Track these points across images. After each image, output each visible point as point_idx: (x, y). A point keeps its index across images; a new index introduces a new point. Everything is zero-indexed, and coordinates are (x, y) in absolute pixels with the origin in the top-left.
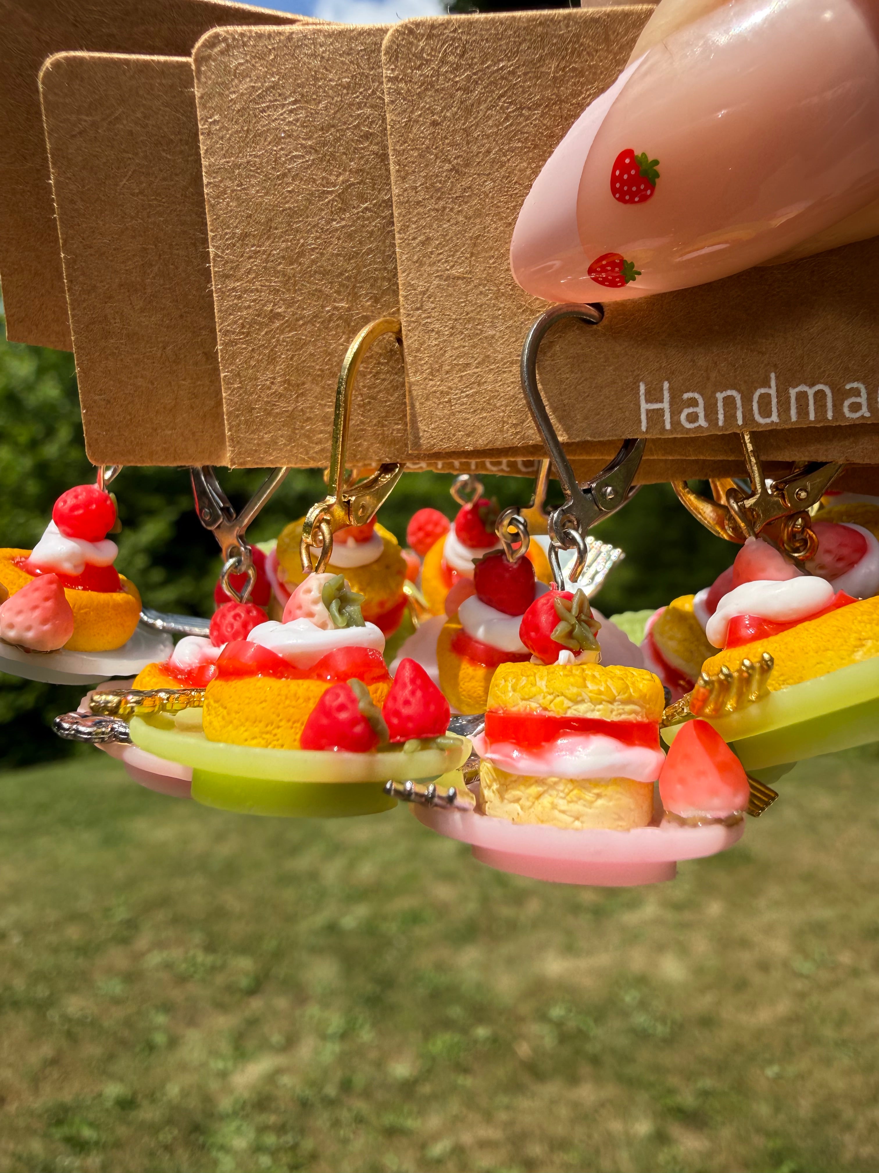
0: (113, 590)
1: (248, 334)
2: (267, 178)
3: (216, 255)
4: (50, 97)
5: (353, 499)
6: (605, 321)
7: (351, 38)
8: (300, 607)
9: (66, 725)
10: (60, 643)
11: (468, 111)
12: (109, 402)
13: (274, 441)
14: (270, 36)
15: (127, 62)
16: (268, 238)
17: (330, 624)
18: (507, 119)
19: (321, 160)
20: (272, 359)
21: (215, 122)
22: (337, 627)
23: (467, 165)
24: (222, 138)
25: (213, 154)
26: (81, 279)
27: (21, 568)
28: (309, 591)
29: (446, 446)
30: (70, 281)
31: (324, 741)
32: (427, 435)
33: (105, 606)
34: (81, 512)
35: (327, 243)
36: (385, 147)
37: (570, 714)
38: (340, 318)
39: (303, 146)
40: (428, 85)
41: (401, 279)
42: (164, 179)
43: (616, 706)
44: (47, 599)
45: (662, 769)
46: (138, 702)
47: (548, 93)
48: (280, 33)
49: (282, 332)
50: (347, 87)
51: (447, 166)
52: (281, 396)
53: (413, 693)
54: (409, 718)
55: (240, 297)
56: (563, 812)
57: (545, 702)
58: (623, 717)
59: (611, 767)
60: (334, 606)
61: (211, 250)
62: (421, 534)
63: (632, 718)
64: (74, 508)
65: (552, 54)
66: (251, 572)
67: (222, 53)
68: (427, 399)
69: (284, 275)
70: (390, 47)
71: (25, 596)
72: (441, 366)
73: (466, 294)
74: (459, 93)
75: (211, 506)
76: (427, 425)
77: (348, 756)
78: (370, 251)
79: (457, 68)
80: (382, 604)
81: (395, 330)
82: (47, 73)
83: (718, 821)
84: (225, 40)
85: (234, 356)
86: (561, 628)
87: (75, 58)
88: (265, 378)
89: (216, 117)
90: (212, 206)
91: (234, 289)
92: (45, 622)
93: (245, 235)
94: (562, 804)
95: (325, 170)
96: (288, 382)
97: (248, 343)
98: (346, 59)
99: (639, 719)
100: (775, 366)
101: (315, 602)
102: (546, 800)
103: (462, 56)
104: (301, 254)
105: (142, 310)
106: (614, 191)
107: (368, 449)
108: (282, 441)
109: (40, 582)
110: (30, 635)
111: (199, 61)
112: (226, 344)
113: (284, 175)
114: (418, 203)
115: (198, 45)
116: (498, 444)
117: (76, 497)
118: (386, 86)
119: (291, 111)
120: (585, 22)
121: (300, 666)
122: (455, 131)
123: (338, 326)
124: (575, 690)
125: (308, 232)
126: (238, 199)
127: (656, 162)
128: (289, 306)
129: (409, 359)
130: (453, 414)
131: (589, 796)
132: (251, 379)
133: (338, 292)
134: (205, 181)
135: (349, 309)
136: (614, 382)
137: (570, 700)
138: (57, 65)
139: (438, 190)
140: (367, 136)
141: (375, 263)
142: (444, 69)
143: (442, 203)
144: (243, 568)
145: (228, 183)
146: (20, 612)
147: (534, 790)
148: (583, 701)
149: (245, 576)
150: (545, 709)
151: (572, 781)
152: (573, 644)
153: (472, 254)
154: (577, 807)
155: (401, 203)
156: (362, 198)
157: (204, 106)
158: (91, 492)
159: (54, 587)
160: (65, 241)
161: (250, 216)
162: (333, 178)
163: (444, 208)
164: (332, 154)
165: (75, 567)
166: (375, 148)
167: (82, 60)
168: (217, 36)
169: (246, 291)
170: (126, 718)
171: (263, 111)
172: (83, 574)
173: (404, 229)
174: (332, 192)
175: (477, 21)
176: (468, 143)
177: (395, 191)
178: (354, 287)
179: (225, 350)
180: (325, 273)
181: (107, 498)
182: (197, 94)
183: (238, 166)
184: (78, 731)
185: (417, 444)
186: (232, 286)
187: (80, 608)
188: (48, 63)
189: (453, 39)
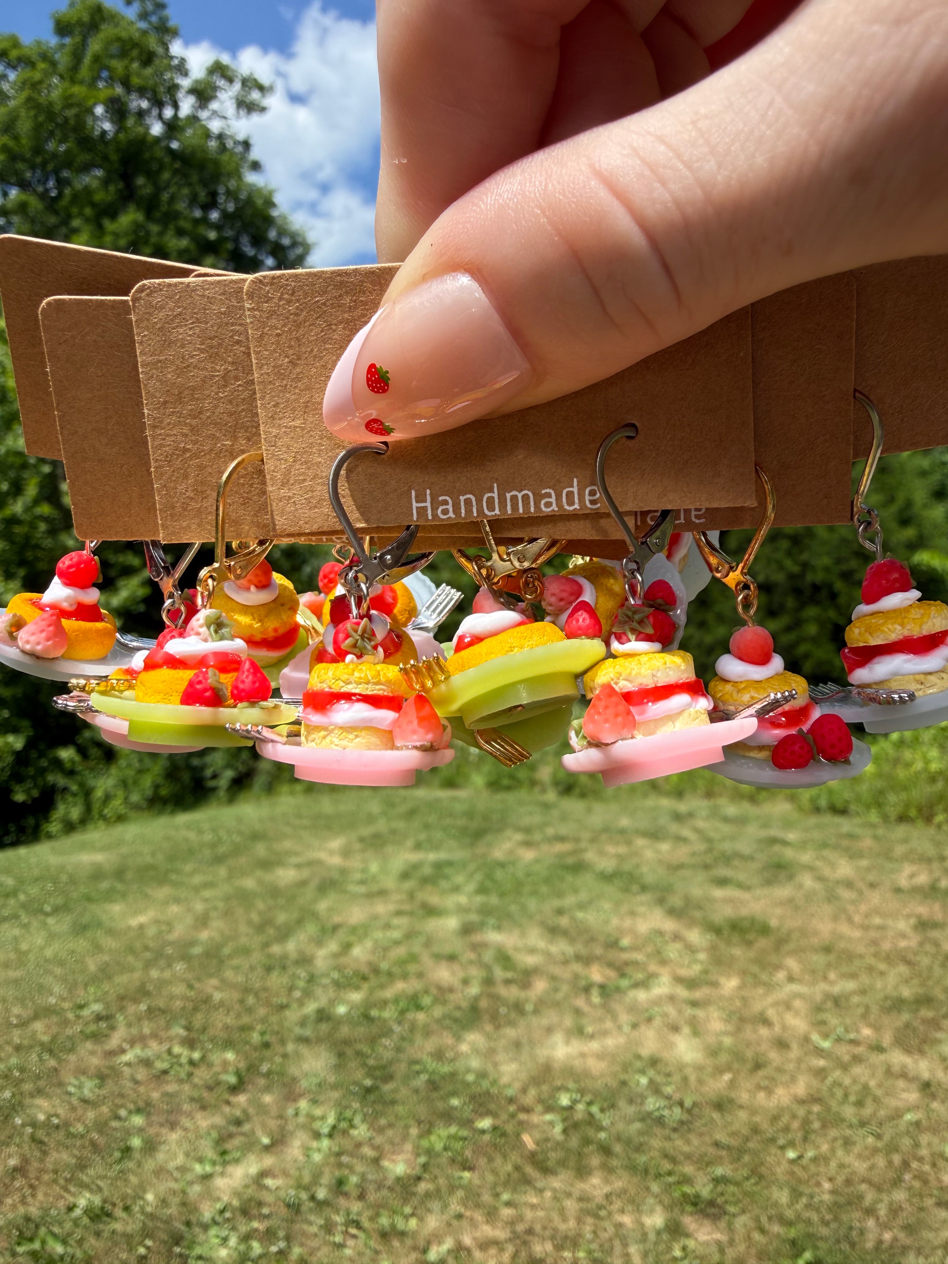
0: (97, 621)
1: (170, 461)
2: (178, 367)
3: (149, 414)
4: (46, 322)
5: (232, 563)
6: (388, 453)
7: (225, 285)
8: (193, 630)
9: (60, 702)
10: (59, 653)
11: (298, 326)
12: (88, 501)
13: (189, 526)
14: (176, 285)
15: (91, 300)
16: (180, 403)
17: (210, 639)
18: (322, 331)
19: (211, 357)
20: (186, 476)
21: (145, 336)
22: (213, 641)
23: (299, 359)
24: (149, 345)
25: (145, 354)
26: (68, 426)
27: (36, 606)
28: (198, 620)
29: (292, 530)
30: (61, 428)
31: (190, 701)
32: (280, 523)
33: (90, 630)
34: (73, 569)
35: (216, 407)
36: (249, 348)
37: (343, 690)
38: (227, 451)
39: (199, 349)
40: (272, 313)
41: (262, 428)
42: (116, 367)
43: (370, 686)
44: (49, 625)
45: (395, 722)
46: (98, 684)
47: (346, 315)
48: (182, 283)
49: (191, 460)
50: (224, 313)
51: (287, 360)
52: (192, 498)
53: (247, 677)
54: (243, 690)
55: (164, 439)
56: (337, 745)
57: (330, 684)
58: (375, 692)
59: (363, 720)
60: (212, 628)
61: (146, 411)
62: (326, 581)
63: (381, 693)
64: (70, 567)
65: (347, 293)
66: (183, 608)
67: (148, 295)
68: (280, 501)
69: (191, 426)
70: (248, 291)
71: (36, 624)
72: (288, 481)
73: (302, 437)
74: (292, 316)
75: (156, 566)
76: (281, 517)
77: (203, 708)
78: (243, 410)
79: (289, 302)
80: (276, 630)
81: (260, 459)
82: (43, 308)
83: (415, 748)
84: (149, 288)
85: (162, 475)
86: (349, 641)
87: (60, 300)
88: (181, 487)
89: (146, 333)
90: (145, 385)
91: (160, 435)
92: (48, 639)
93: (165, 402)
94: (336, 741)
95: (213, 363)
96: (196, 490)
97: (170, 466)
98: (223, 297)
99: (386, 693)
100: (497, 479)
101: (201, 626)
102: (328, 739)
103: (292, 294)
104: (200, 413)
105: (107, 445)
106: (369, 386)
107: (248, 531)
108: (194, 527)
109: (46, 615)
110: (39, 647)
111: (134, 300)
112: (156, 468)
113: (188, 366)
114: (270, 382)
115: (133, 291)
116: (325, 529)
117: (71, 560)
118: (247, 313)
119: (191, 329)
120: (366, 273)
121: (189, 663)
122: (291, 339)
123: (225, 456)
124: (347, 676)
125: (204, 399)
126: (161, 381)
127: (387, 372)
128: (195, 444)
129: (268, 477)
130: (297, 510)
131: (351, 736)
132: (173, 489)
133: (225, 435)
134: (140, 370)
135: (232, 445)
136: (396, 490)
137: (343, 682)
138: (49, 304)
139: (282, 374)
140: (238, 342)
141: (246, 417)
142: (281, 303)
143: (285, 382)
144: (177, 606)
145: (154, 371)
146: (33, 634)
147: (323, 733)
148: (350, 683)
149: (179, 610)
150: (330, 688)
151: (341, 728)
152: (356, 651)
153: (305, 412)
154: (344, 743)
155: (261, 382)
156: (237, 378)
157: (138, 327)
158: (81, 556)
159: (54, 618)
160: (58, 404)
161: (168, 391)
162: (218, 368)
163: (286, 385)
164: (217, 354)
165: (71, 605)
166: (243, 349)
167: (64, 300)
168: (144, 285)
169: (168, 435)
170: (89, 693)
171: (174, 328)
172: (76, 610)
173: (263, 398)
174: (217, 376)
175: (301, 274)
176: (299, 345)
177: (256, 375)
178: (235, 432)
179: (156, 471)
180: (216, 424)
181: (93, 560)
182: (134, 319)
183: (160, 361)
184: (66, 705)
185: (274, 529)
186: (159, 432)
187: (73, 632)
188: (44, 303)
189: (287, 285)
